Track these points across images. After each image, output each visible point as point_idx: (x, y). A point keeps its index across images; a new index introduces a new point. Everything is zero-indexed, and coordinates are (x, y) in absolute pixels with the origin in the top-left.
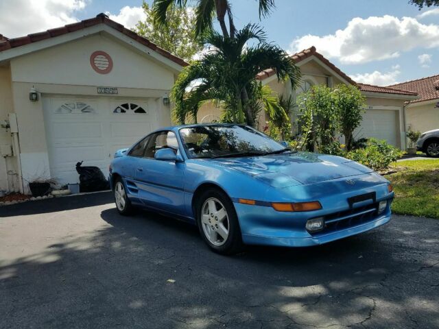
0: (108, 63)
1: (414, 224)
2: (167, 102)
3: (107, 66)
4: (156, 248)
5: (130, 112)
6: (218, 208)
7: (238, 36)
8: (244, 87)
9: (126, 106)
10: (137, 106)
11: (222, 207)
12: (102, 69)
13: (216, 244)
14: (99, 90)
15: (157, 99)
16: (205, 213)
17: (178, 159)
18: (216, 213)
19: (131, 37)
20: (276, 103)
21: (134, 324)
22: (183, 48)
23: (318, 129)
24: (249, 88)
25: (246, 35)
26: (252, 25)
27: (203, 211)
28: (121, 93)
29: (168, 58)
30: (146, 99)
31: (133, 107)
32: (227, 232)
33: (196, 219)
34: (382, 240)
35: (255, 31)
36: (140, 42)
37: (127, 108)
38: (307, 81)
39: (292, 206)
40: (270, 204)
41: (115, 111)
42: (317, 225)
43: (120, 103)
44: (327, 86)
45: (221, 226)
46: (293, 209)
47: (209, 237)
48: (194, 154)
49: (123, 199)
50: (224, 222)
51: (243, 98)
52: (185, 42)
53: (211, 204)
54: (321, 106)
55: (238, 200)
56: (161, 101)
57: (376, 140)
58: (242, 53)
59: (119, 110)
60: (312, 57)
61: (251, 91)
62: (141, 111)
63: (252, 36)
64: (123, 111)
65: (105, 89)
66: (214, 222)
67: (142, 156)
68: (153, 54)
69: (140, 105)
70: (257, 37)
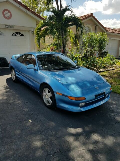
0: (10, 15)
1: (117, 98)
2: (33, 33)
3: (10, 16)
4: (26, 102)
5: (18, 35)
6: (49, 92)
7: (63, 9)
8: (63, 31)
9: (17, 33)
10: (21, 33)
11: (50, 92)
12: (8, 17)
13: (47, 104)
14: (6, 26)
15: (29, 31)
16: (44, 92)
17: (36, 69)
18: (48, 94)
19: (20, 4)
20: (73, 37)
21: (16, 143)
22: (41, 8)
23: (89, 49)
24: (65, 32)
25: (66, 9)
26: (69, 5)
27: (43, 91)
28: (15, 28)
29: (35, 14)
30: (25, 31)
31: (20, 33)
32: (51, 101)
33: (41, 92)
34: (105, 106)
35: (70, 8)
36: (23, 7)
37: (17, 34)
38: (88, 27)
39: (75, 98)
40: (68, 96)
41: (13, 35)
42: (83, 104)
43: (14, 32)
44: (95, 33)
45: (50, 99)
46: (75, 99)
47: (45, 101)
48: (42, 68)
49: (14, 76)
50: (51, 98)
51: (62, 36)
52: (42, 5)
53: (47, 90)
54: (92, 41)
55: (56, 93)
56: (31, 32)
57: (110, 55)
58: (64, 16)
59: (14, 35)
60: (91, 17)
61: (66, 32)
62: (22, 35)
63: (69, 10)
64: (16, 35)
65: (9, 26)
66: (47, 97)
67: (22, 62)
68: (29, 12)
69: (22, 33)
70: (71, 10)
